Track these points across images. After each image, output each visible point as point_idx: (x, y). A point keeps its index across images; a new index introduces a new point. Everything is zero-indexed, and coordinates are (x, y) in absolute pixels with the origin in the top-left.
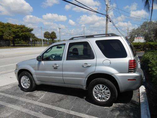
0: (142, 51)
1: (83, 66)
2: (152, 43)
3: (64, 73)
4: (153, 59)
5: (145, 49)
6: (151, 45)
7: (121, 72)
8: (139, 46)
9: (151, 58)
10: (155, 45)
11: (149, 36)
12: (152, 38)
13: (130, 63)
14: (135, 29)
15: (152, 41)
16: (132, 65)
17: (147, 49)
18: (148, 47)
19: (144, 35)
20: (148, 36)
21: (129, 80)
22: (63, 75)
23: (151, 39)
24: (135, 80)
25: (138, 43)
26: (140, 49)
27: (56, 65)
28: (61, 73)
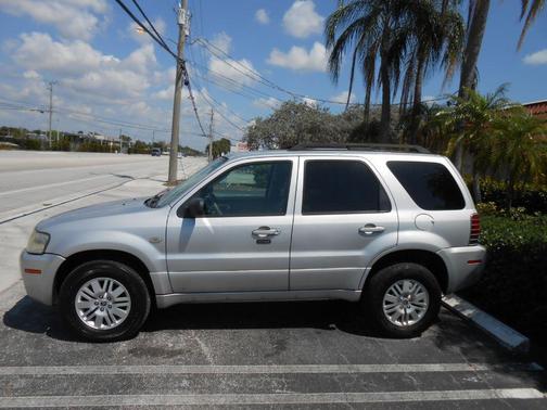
1: (362, 233)
3: (294, 255)
22: (289, 263)
27: (268, 232)
28: (285, 255)
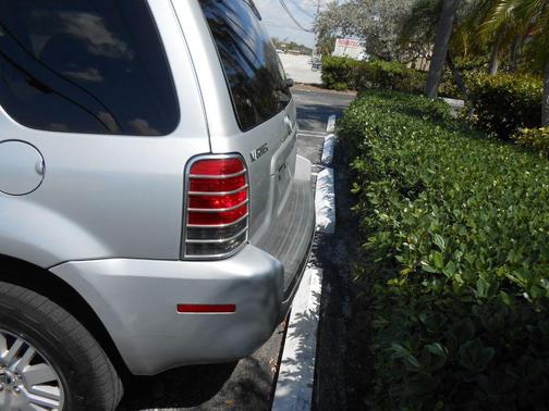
0: (351, 90)
2: (386, 66)
4: (377, 129)
5: (362, 86)
6: (383, 72)
7: (124, 249)
8: (343, 69)
9: (370, 125)
10: (396, 74)
11: (382, 37)
12: (390, 49)
13: (194, 184)
14: (340, 4)
15: (389, 60)
16: (207, 202)
17: (369, 84)
18: (371, 79)
19: (365, 32)
20: (377, 36)
21: (182, 308)
23: (385, 50)
24: (231, 308)
25: (344, 60)
26: (345, 80)
